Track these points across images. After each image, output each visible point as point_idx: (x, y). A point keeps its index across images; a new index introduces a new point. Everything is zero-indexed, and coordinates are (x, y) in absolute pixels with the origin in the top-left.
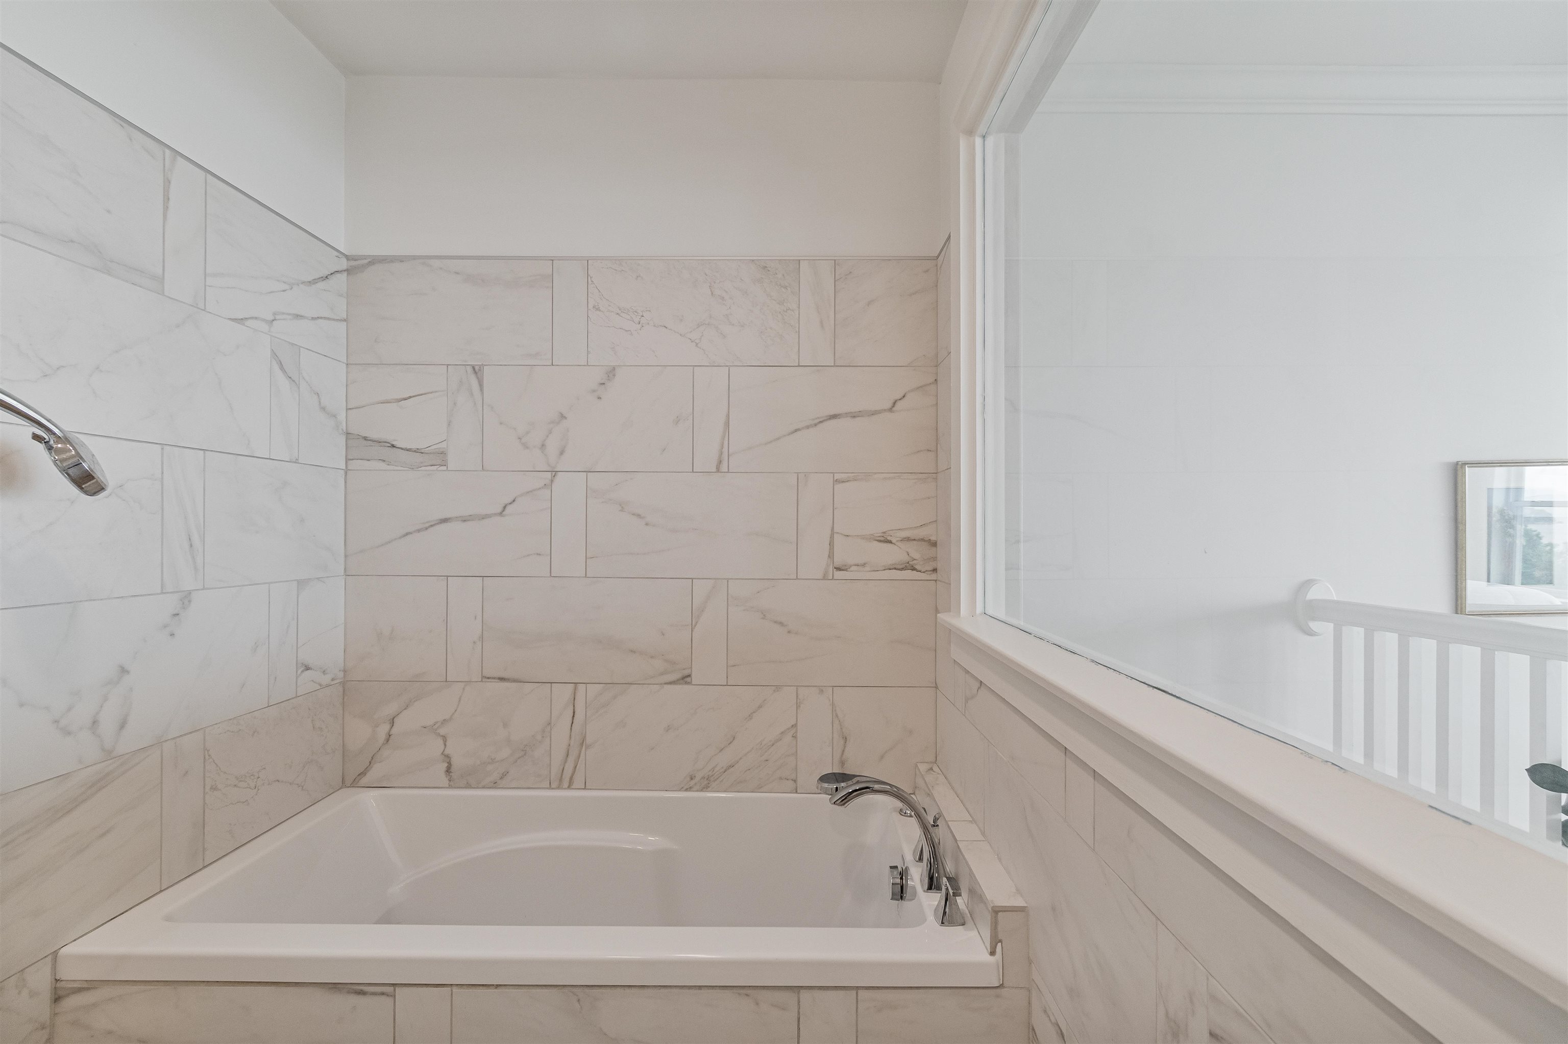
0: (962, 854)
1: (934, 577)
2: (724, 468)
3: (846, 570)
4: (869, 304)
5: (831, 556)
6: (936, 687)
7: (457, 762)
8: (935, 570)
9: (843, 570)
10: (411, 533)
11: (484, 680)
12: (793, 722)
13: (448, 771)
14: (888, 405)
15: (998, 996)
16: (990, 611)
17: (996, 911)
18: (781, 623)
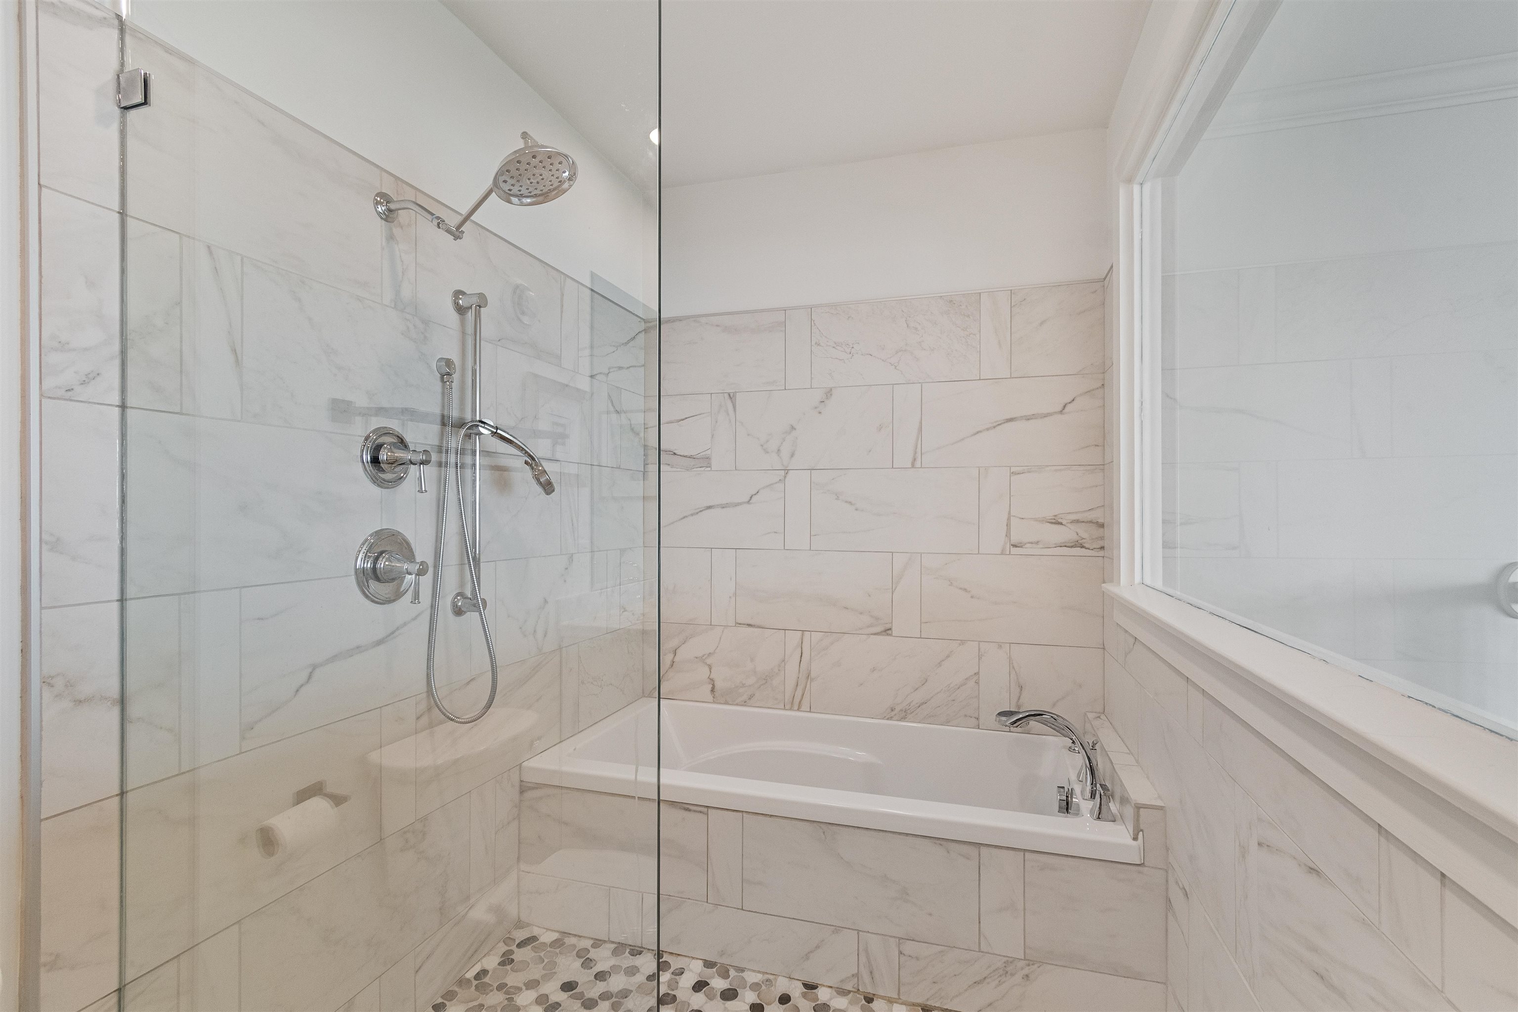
0: (1116, 773)
1: (1101, 553)
2: (918, 464)
3: (1021, 547)
4: (1042, 323)
5: (1008, 535)
6: (1104, 649)
7: (719, 684)
8: (1102, 548)
9: (1019, 547)
10: (686, 517)
11: (737, 625)
12: (976, 671)
13: (713, 690)
14: (1060, 408)
15: (1140, 872)
16: (1148, 581)
17: (1138, 807)
18: (965, 590)
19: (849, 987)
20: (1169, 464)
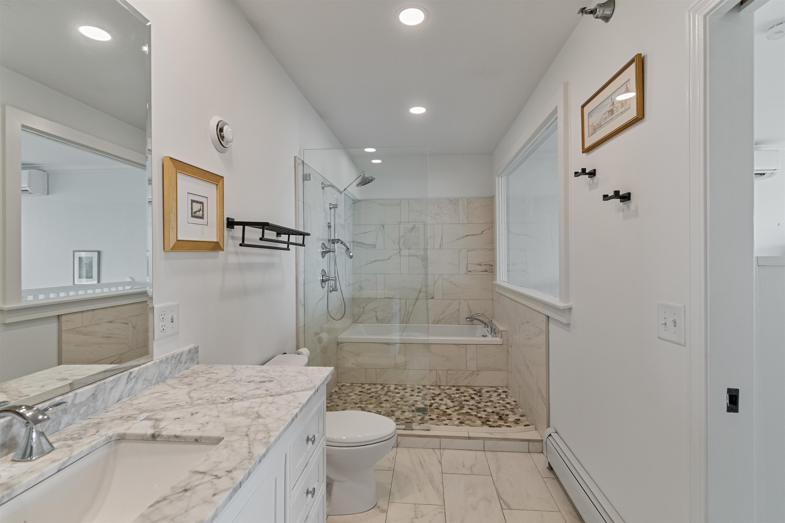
0: (497, 328)
1: (492, 273)
2: (441, 248)
3: (471, 272)
4: (476, 209)
5: (467, 269)
6: (493, 300)
7: (379, 317)
8: (492, 272)
10: (368, 264)
11: (385, 298)
12: (459, 308)
13: (377, 319)
14: (481, 233)
15: (502, 346)
16: (504, 280)
17: (502, 331)
18: (455, 285)
19: (434, 384)
20: (508, 249)
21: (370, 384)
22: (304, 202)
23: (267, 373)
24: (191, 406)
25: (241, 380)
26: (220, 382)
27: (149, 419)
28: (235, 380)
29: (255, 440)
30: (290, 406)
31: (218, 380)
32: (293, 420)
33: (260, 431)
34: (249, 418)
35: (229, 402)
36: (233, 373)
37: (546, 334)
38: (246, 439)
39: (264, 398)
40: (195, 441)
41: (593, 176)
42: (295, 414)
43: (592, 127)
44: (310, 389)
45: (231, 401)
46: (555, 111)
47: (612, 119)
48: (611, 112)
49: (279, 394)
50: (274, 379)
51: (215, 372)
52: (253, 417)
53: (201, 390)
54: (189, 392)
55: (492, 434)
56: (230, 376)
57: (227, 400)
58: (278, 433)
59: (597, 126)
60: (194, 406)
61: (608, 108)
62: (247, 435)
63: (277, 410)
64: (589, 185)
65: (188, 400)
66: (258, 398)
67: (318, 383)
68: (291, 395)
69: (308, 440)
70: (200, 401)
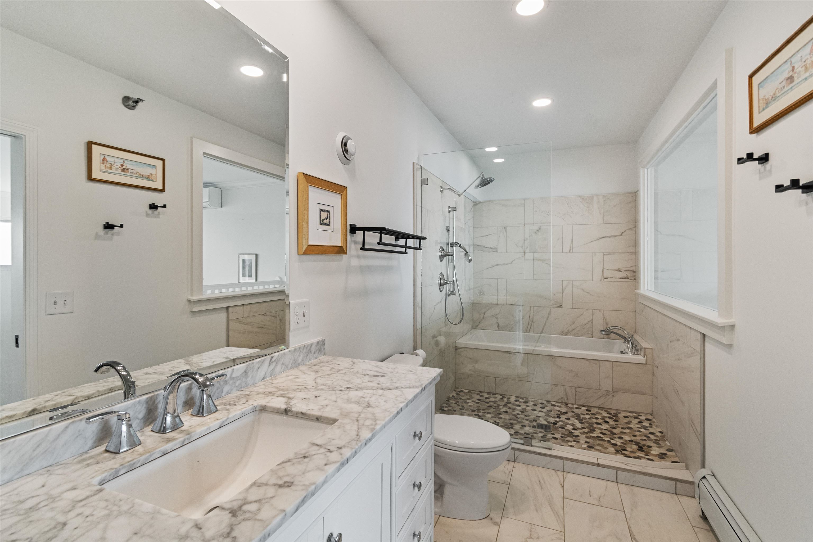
0: (640, 343)
1: (635, 281)
2: (571, 251)
3: (607, 279)
4: (614, 206)
5: (603, 275)
6: (635, 311)
7: (500, 324)
10: (488, 268)
11: (507, 305)
12: (592, 319)
13: (498, 326)
14: (620, 234)
15: (646, 366)
16: (649, 289)
17: (645, 349)
18: (588, 293)
19: (560, 401)
20: (656, 252)
21: (488, 393)
22: (422, 206)
23: (380, 368)
24: (316, 390)
25: (358, 372)
26: (341, 372)
27: (284, 397)
28: (353, 371)
29: (363, 425)
30: (397, 400)
31: (339, 370)
32: (398, 413)
33: (368, 418)
34: (361, 406)
35: (346, 391)
36: (352, 366)
37: (701, 356)
38: (356, 423)
39: (376, 390)
40: (316, 419)
41: (764, 161)
42: (400, 408)
43: (763, 101)
44: (417, 387)
45: (348, 390)
46: (714, 86)
47: (791, 88)
48: (791, 79)
49: (388, 388)
50: (386, 374)
51: (338, 363)
52: (364, 405)
53: (325, 378)
54: (315, 379)
55: (627, 465)
56: (349, 368)
57: (345, 388)
58: (383, 423)
59: (771, 98)
60: (318, 390)
61: (786, 75)
62: (357, 420)
63: (385, 402)
64: (760, 173)
65: (314, 385)
66: (370, 389)
67: (425, 382)
68: (399, 391)
69: (415, 435)
70: (323, 387)
